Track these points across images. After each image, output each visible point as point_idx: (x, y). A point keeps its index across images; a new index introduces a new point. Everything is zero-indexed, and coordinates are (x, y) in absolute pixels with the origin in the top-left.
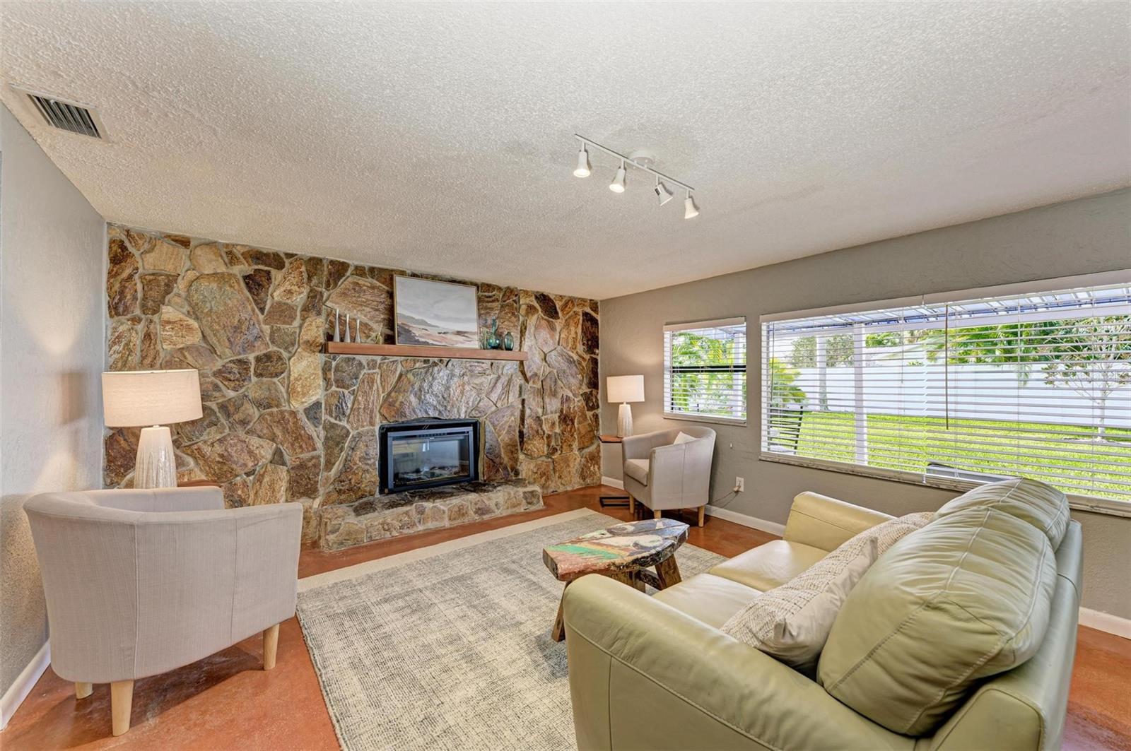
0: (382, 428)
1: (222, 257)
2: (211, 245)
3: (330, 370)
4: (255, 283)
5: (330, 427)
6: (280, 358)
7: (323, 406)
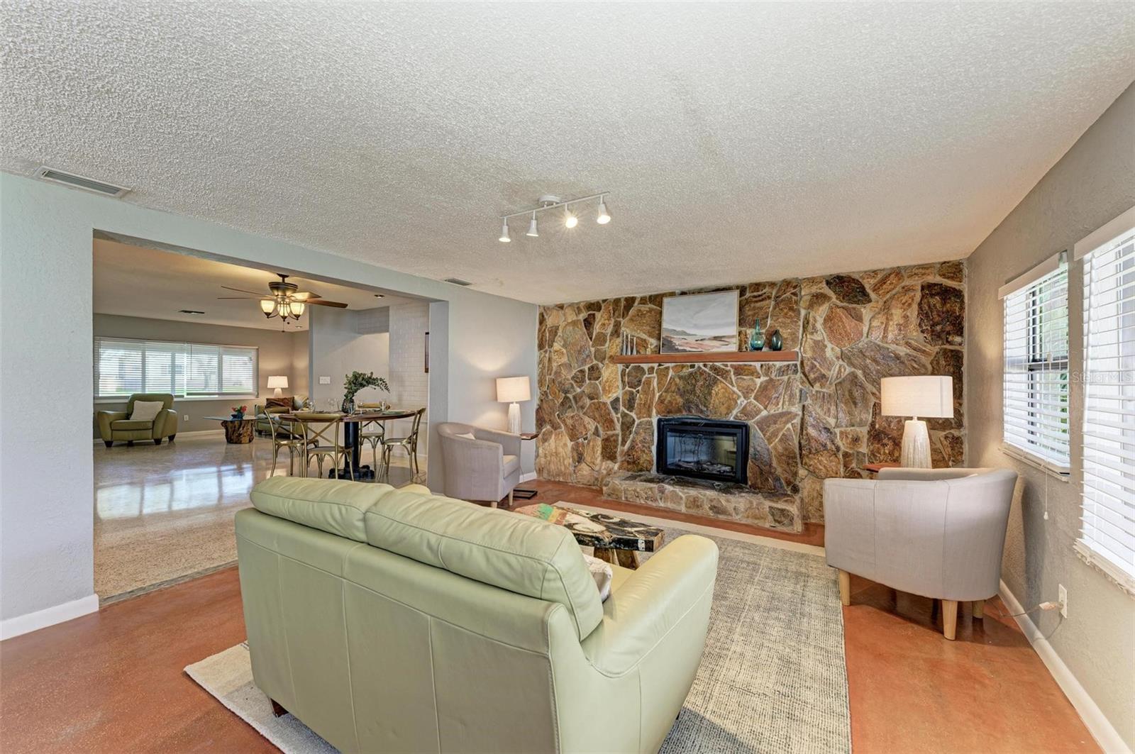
0: (659, 421)
1: (575, 311)
2: (571, 305)
3: (625, 375)
4: (588, 323)
5: (624, 415)
6: (598, 368)
7: (621, 400)
